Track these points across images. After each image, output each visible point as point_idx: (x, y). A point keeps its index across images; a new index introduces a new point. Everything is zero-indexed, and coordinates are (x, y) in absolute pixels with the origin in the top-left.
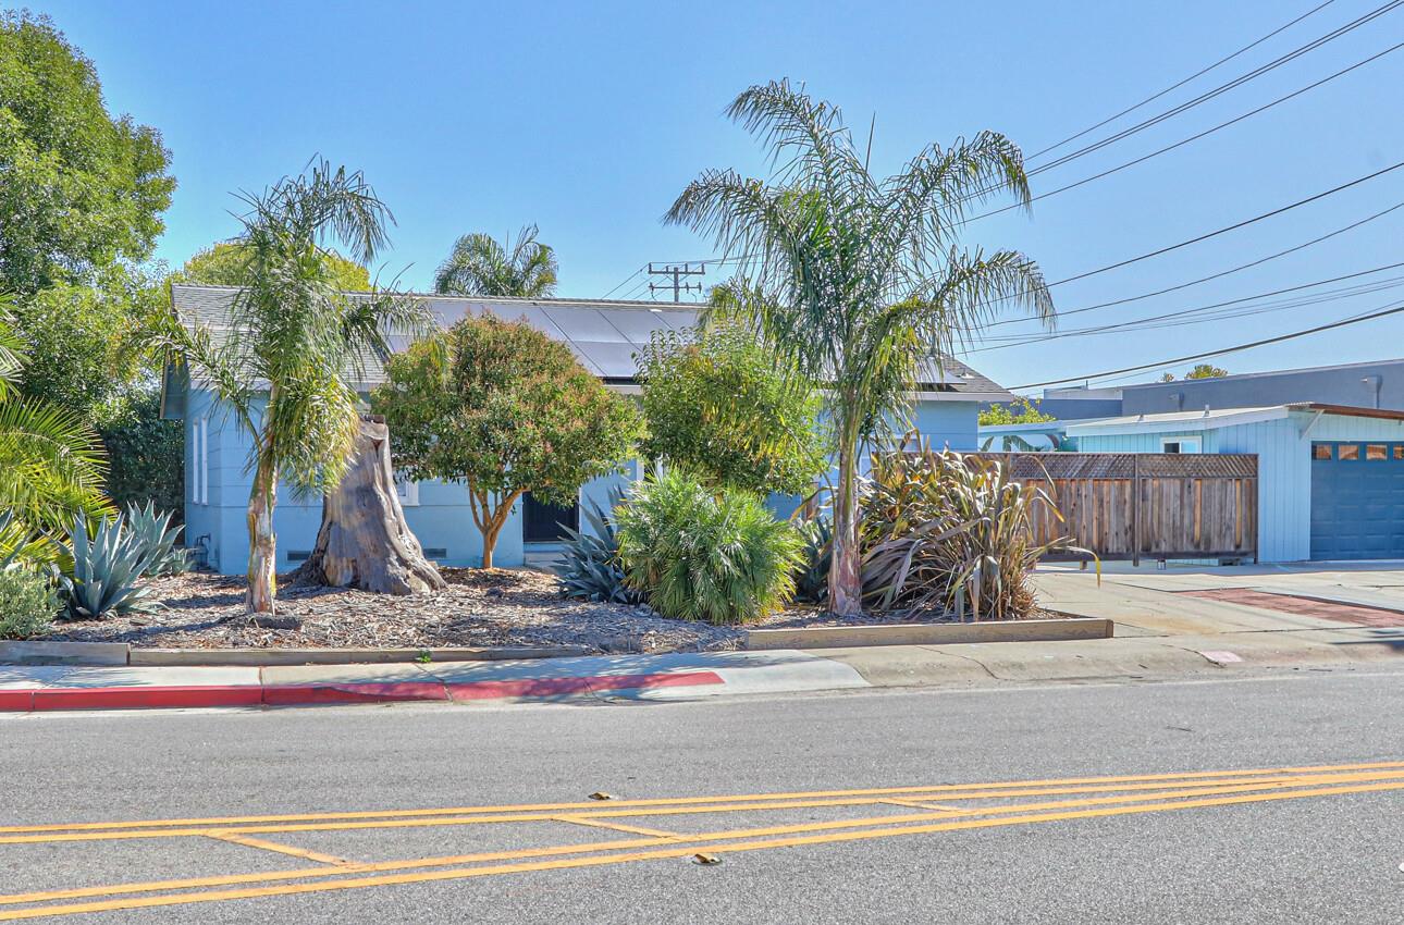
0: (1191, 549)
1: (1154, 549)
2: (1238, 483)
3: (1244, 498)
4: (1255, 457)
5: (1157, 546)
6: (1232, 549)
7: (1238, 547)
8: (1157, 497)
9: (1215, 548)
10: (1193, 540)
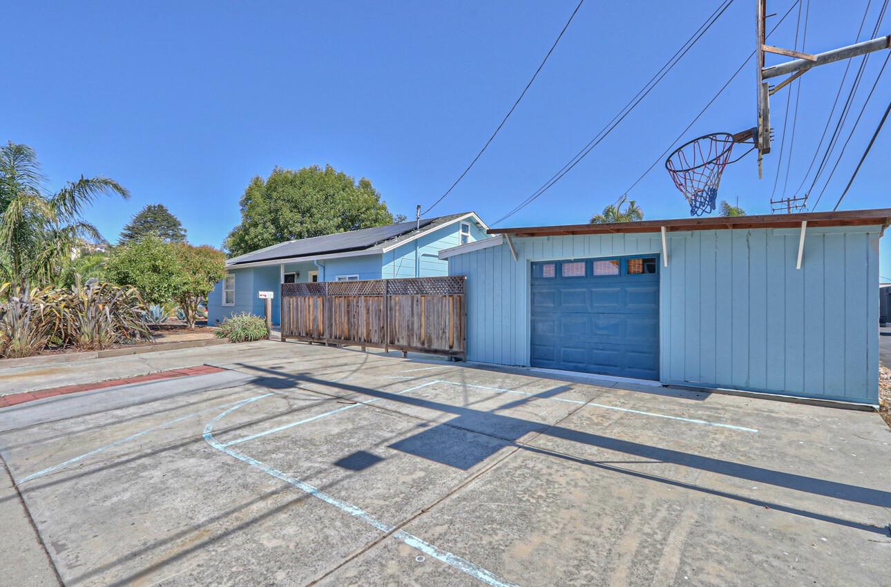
0: (419, 345)
1: (396, 343)
2: (451, 299)
3: (455, 310)
4: (462, 279)
5: (398, 341)
6: (447, 348)
7: (451, 347)
8: (397, 308)
9: (435, 346)
10: (420, 339)
